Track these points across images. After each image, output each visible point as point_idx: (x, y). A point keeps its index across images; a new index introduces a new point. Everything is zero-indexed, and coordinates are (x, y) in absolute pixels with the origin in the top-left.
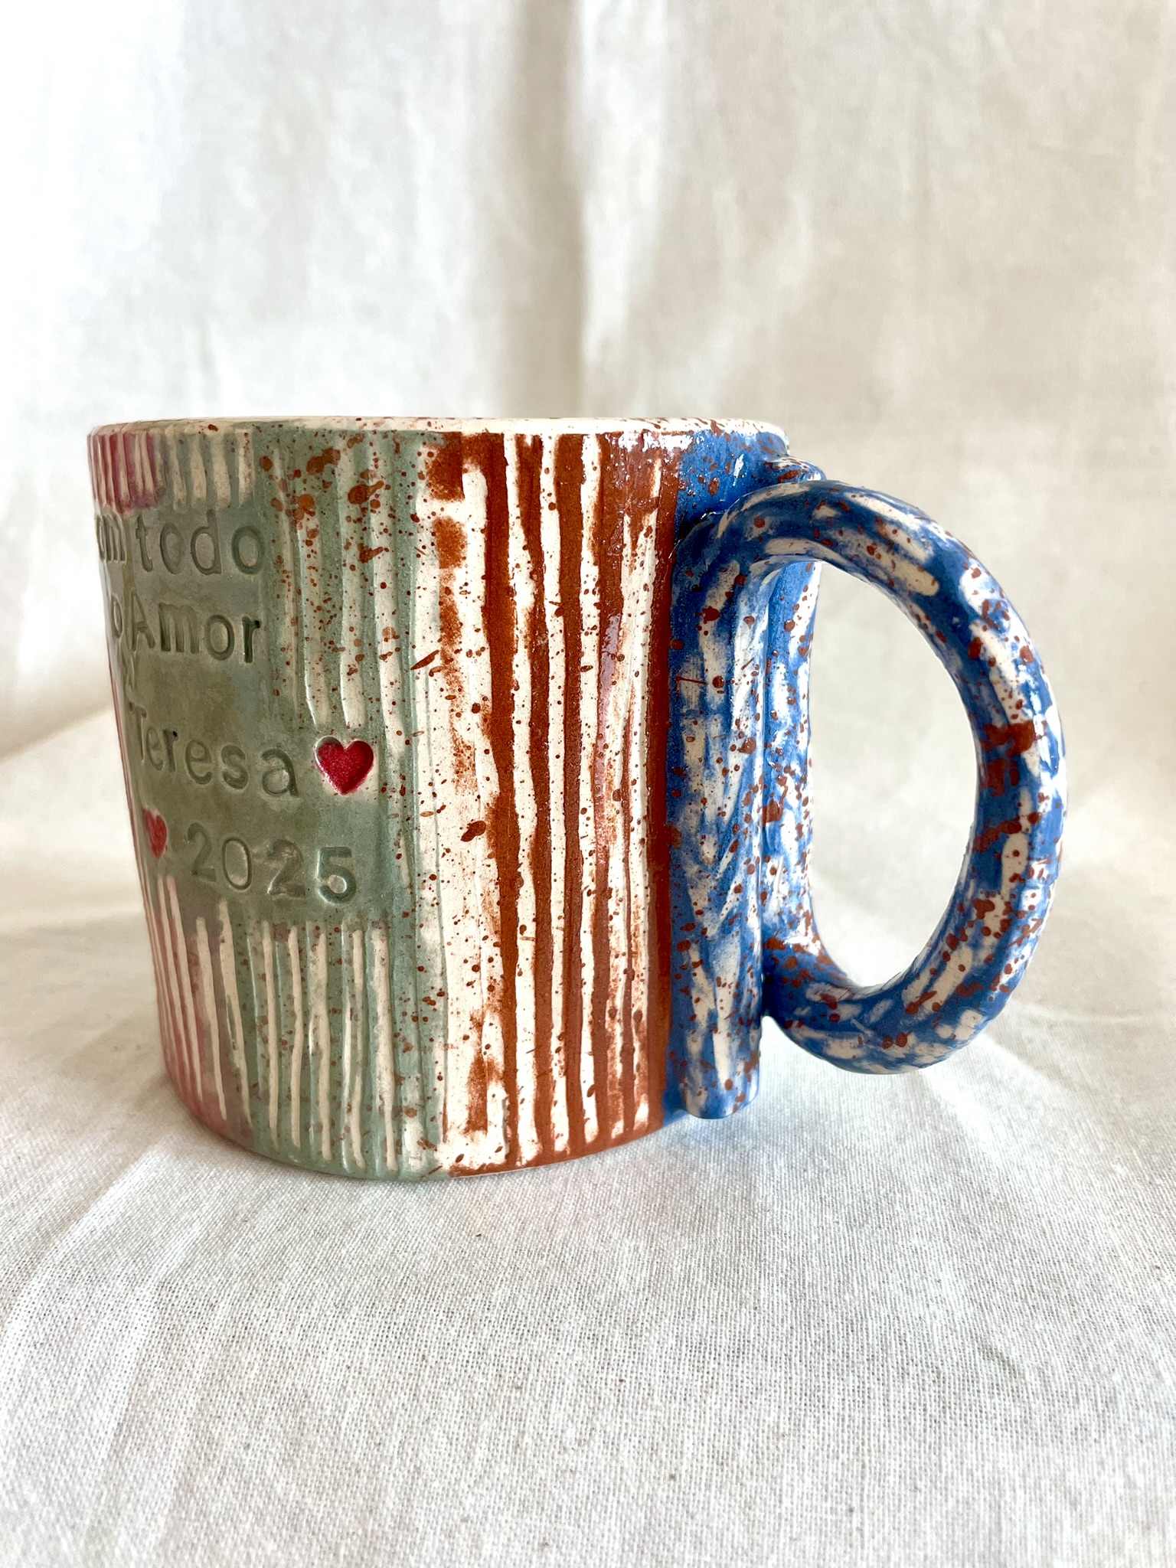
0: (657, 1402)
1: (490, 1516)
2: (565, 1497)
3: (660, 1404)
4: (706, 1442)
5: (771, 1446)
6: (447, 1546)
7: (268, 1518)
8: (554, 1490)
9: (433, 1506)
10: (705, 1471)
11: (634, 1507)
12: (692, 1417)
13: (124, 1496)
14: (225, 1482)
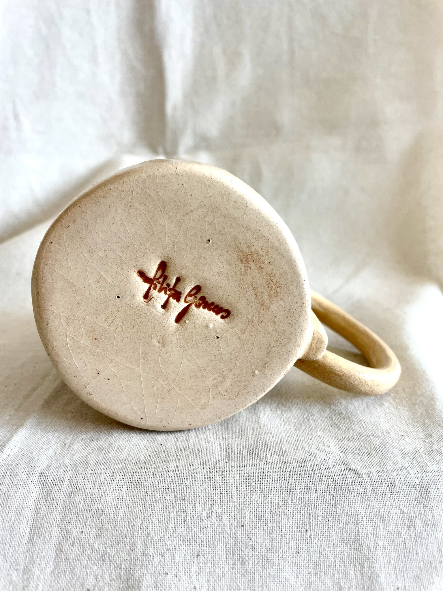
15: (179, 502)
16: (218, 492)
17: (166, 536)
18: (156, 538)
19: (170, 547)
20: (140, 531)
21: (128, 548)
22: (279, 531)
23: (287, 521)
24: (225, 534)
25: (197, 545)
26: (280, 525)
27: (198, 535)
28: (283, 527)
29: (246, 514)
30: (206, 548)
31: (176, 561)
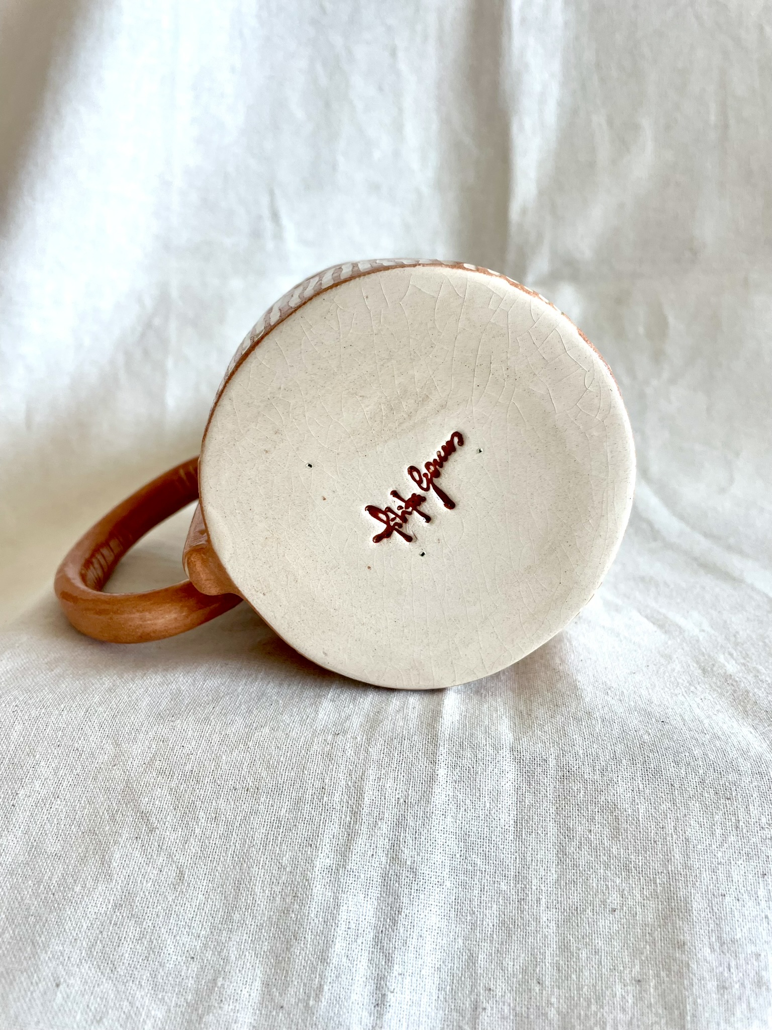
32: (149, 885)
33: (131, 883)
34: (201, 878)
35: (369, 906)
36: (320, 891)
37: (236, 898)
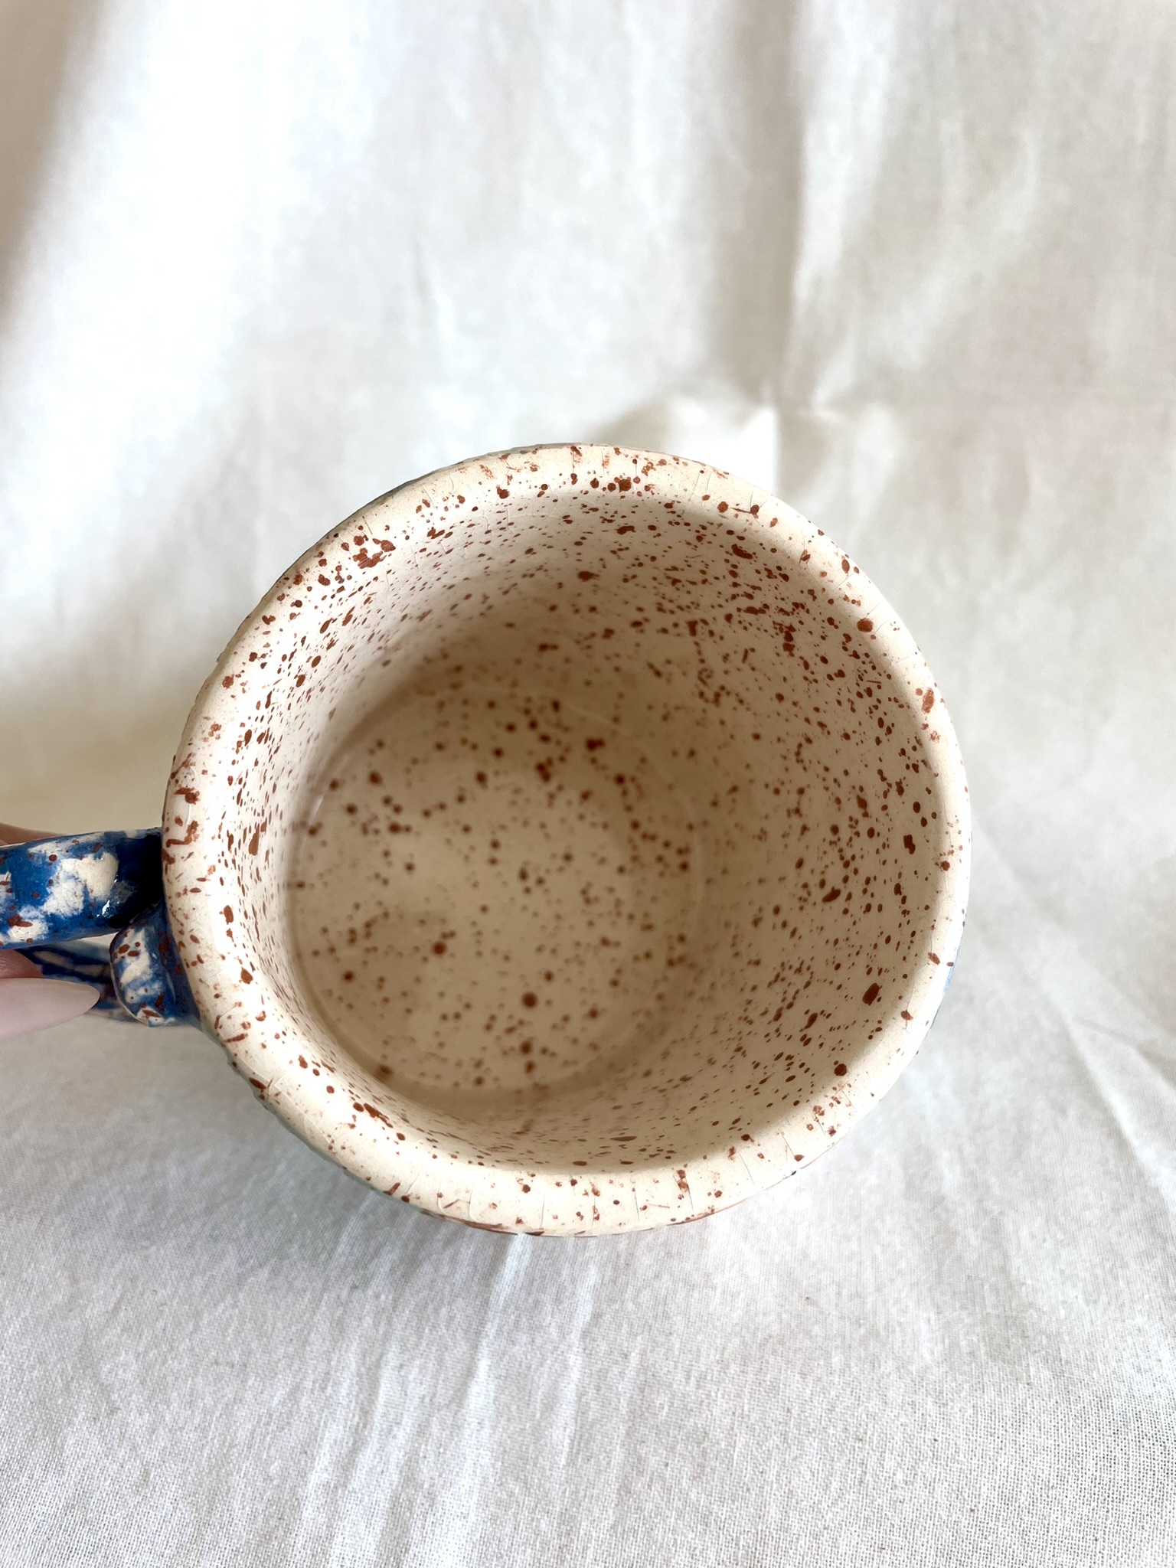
0: (961, 1458)
1: (844, 1526)
2: (896, 1519)
3: (964, 1460)
4: (997, 1489)
5: (1044, 1495)
6: (815, 1545)
7: (687, 1516)
8: (888, 1513)
9: (804, 1518)
10: (995, 1508)
11: (945, 1529)
12: (987, 1471)
13: (582, 1493)
14: (653, 1489)
15: (851, 1442)
16: (930, 1437)
17: (823, 1503)
18: (804, 1503)
19: (831, 1524)
20: (775, 1486)
21: (752, 1511)
22: (1042, 1532)
23: (1060, 1517)
24: (936, 1519)
25: (882, 1531)
26: (1047, 1523)
27: (884, 1512)
28: (1051, 1527)
29: (982, 1490)
30: (898, 1538)
31: (840, 1551)
32: (107, 1483)
33: (86, 1479)
34: (169, 1480)
35: (370, 1539)
36: (311, 1515)
37: (209, 1512)
